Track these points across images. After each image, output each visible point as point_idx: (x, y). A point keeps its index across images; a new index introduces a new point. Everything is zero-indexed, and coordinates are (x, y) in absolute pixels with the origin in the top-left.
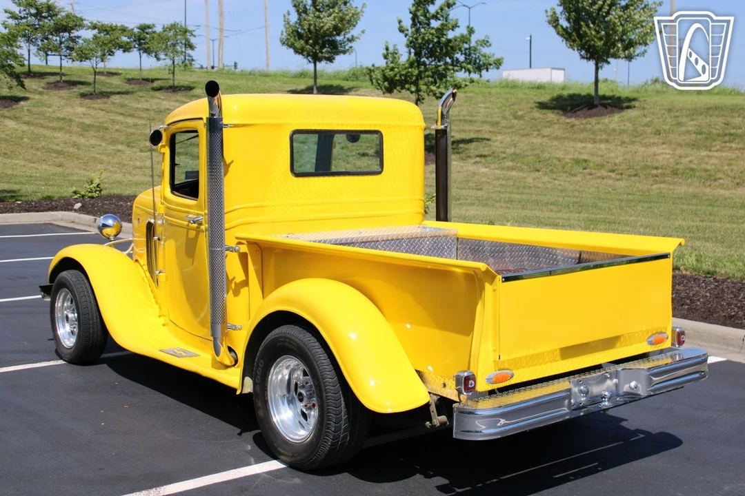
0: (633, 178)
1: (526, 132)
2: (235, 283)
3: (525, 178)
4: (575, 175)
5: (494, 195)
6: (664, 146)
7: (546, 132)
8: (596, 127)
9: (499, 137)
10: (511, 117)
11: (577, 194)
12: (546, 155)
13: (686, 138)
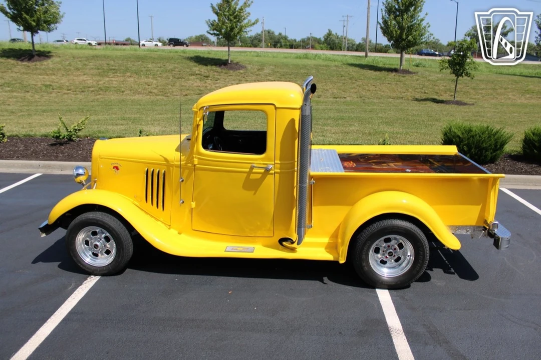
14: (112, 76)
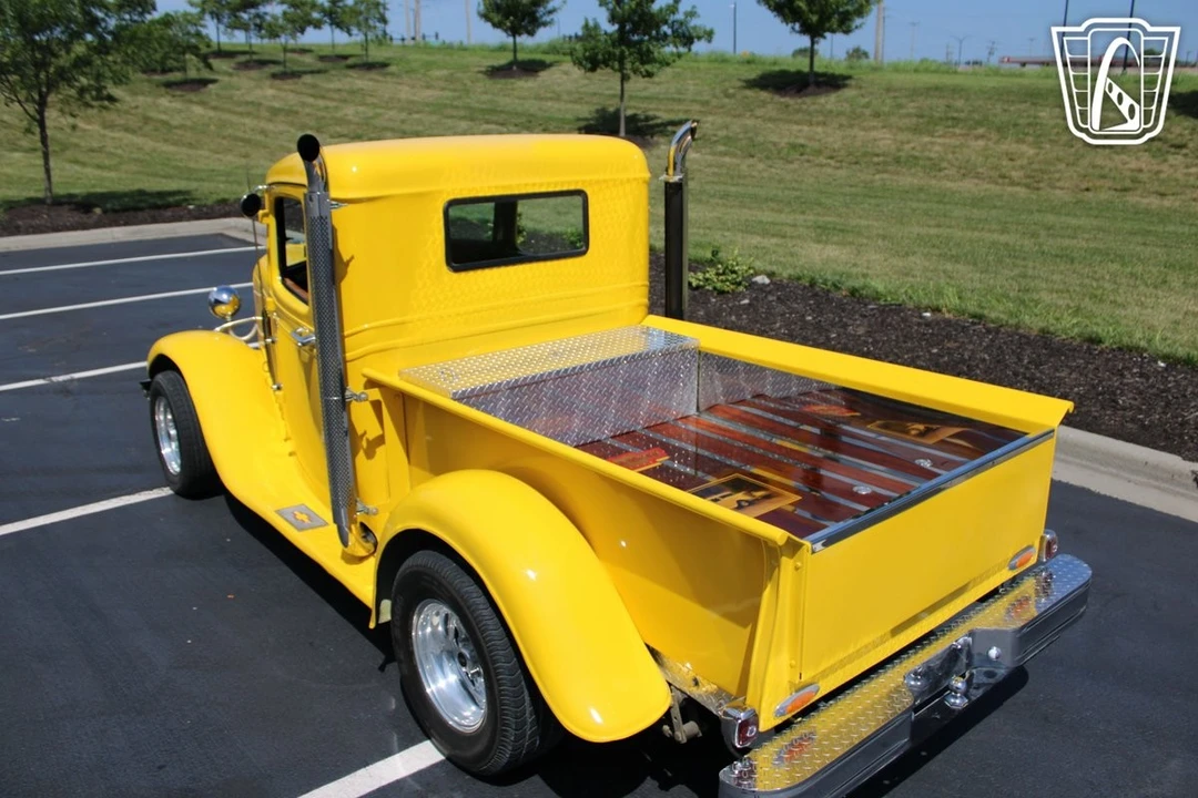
0: (854, 167)
1: (737, 113)
2: (367, 440)
3: (739, 165)
4: (791, 162)
5: (708, 187)
6: (885, 130)
7: (759, 112)
8: (813, 108)
9: (710, 118)
10: (722, 95)
11: (794, 185)
12: (761, 139)
13: (907, 121)
14: (941, 133)
